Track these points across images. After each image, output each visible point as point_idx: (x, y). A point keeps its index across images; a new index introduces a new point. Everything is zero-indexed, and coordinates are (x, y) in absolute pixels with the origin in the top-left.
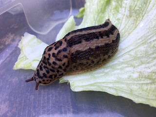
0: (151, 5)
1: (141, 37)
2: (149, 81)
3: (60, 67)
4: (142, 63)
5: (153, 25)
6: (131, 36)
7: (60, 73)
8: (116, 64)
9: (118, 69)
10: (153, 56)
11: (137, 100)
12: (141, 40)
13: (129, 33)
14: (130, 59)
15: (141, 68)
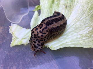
0: (76, 2)
1: (76, 18)
2: (87, 38)
3: (45, 37)
4: (80, 30)
5: (80, 12)
6: (70, 18)
7: (45, 41)
8: (68, 33)
9: (70, 35)
10: (85, 26)
11: (85, 47)
12: (75, 20)
13: (69, 17)
14: (74, 29)
15: (81, 32)
